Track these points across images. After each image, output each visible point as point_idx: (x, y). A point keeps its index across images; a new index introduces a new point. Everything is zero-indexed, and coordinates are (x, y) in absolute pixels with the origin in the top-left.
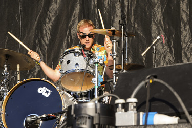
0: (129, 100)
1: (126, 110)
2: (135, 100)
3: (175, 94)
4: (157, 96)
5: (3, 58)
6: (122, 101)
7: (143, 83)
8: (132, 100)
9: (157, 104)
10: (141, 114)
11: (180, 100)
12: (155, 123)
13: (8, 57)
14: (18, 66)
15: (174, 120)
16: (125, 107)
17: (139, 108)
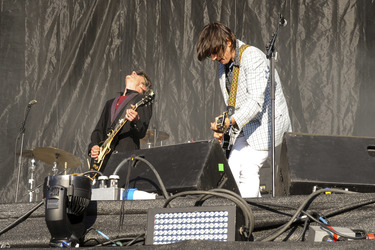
0: (111, 177)
1: (108, 186)
2: (118, 177)
3: (155, 171)
4: (142, 175)
5: (55, 156)
6: (105, 178)
7: (125, 161)
8: (115, 176)
9: (141, 182)
10: (122, 190)
11: (158, 176)
12: (134, 198)
13: (58, 155)
14: (66, 164)
15: (152, 196)
16: (107, 183)
17: (121, 184)
